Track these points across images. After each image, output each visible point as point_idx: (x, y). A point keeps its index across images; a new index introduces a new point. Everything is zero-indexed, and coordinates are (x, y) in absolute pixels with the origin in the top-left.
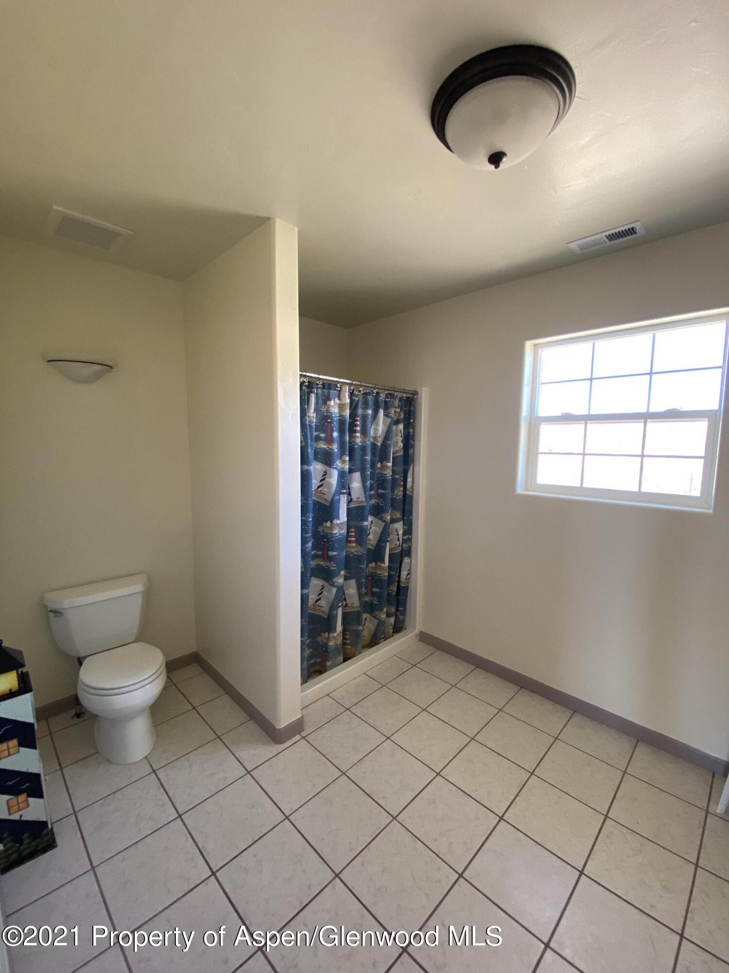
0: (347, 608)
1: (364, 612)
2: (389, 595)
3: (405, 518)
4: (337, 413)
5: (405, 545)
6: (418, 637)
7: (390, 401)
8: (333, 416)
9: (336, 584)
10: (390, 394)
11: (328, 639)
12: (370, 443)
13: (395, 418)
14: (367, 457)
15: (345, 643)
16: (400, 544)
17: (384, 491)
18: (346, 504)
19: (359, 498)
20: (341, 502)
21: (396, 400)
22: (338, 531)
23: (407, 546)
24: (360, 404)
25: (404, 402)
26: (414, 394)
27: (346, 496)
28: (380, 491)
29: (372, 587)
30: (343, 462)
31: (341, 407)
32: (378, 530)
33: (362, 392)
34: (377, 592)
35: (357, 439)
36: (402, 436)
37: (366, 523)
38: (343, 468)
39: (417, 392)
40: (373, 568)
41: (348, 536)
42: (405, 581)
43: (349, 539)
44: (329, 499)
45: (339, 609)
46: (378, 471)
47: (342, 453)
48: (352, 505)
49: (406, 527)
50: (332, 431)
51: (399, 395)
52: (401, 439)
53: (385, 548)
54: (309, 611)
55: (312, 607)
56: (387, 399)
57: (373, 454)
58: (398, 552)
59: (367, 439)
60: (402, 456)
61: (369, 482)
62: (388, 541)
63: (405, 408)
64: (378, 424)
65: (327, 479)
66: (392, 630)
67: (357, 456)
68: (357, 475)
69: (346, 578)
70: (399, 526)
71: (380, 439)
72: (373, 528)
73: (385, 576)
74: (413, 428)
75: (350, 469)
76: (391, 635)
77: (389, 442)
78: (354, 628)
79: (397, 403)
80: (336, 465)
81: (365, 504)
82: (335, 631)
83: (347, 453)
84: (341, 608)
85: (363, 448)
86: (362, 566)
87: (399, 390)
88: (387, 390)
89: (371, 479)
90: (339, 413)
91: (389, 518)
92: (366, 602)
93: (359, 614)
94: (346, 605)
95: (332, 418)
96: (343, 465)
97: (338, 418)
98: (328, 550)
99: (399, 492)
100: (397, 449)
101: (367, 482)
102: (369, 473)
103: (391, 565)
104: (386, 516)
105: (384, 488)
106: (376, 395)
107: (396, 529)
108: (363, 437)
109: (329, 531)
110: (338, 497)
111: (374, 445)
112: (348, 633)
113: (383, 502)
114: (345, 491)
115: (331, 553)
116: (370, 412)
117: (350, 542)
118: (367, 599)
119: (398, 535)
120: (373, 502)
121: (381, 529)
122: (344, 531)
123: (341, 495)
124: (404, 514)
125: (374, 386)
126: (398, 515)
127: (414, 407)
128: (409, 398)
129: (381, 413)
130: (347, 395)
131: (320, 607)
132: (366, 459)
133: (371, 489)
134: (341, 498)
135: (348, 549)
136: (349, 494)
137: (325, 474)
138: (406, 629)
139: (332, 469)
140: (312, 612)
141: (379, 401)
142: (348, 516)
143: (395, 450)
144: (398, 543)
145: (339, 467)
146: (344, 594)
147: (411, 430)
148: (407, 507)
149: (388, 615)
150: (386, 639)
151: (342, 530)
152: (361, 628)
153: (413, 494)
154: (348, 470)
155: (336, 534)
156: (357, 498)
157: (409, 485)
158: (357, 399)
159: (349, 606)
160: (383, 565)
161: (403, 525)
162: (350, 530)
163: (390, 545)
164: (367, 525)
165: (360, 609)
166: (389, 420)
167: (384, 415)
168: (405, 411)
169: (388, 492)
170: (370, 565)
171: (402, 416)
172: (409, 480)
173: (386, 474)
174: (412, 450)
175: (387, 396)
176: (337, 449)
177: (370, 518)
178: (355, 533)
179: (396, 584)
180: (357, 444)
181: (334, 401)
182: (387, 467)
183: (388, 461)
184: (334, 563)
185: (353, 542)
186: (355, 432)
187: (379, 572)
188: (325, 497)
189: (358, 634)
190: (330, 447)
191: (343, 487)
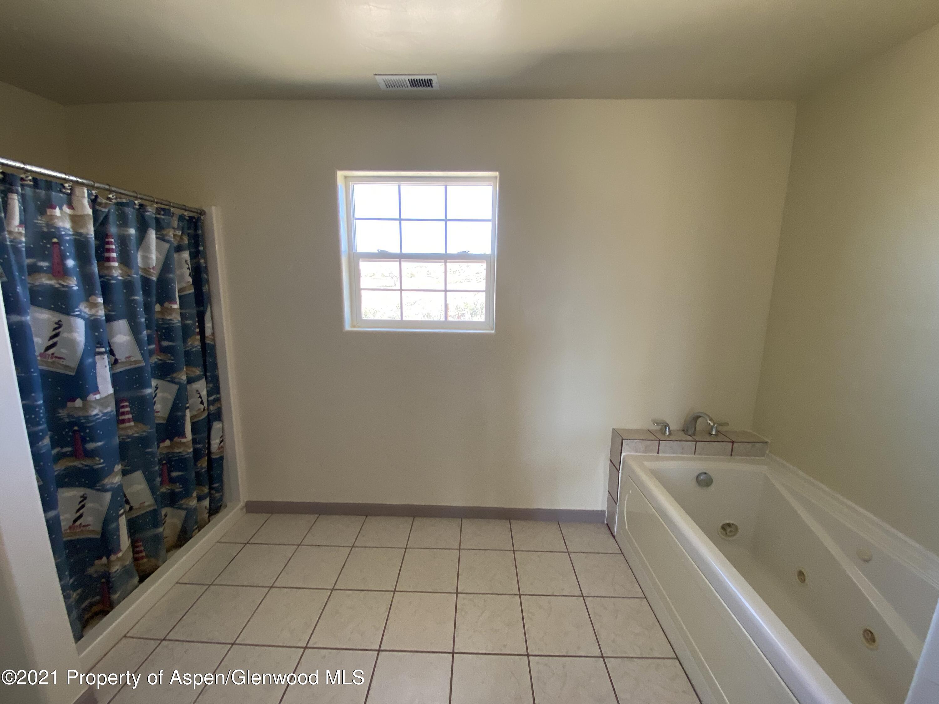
0: (133, 512)
1: (162, 507)
2: (198, 474)
3: (208, 374)
4: (69, 230)
5: (211, 408)
6: (244, 510)
7: (164, 219)
8: (63, 233)
9: (108, 487)
10: (163, 209)
11: (109, 564)
12: (139, 276)
13: (176, 243)
14: (136, 298)
15: (136, 558)
16: (204, 407)
17: (171, 343)
18: (108, 369)
19: (129, 357)
20: (98, 366)
21: (174, 218)
22: (100, 411)
23: (216, 407)
24: (112, 218)
25: (186, 222)
26: (201, 214)
27: (106, 357)
28: (165, 343)
29: (170, 471)
30: (94, 305)
31: (76, 220)
32: (169, 397)
33: (114, 201)
34: (178, 477)
35: (114, 271)
36: (189, 268)
37: (149, 391)
38: (93, 315)
39: (203, 211)
40: (167, 447)
41: (118, 413)
42: (217, 451)
43: (121, 418)
44: (74, 364)
45: (120, 519)
46: (157, 316)
47: (89, 292)
48: (119, 369)
49: (211, 385)
50: (63, 258)
51: (178, 212)
52: (188, 272)
53: (184, 416)
54: (65, 539)
55: (68, 531)
56: (158, 216)
57: (146, 293)
58: (204, 419)
59: (133, 271)
60: (193, 296)
61: (145, 332)
62: (188, 408)
63: (189, 231)
64: (147, 250)
65: (64, 335)
66: (208, 515)
67: (119, 296)
68: (122, 325)
69: (124, 473)
70: (201, 386)
71: (155, 272)
72: (158, 395)
73: (188, 453)
74: (205, 258)
75: (106, 315)
76: (207, 520)
77: (171, 276)
78: (149, 533)
79: (175, 223)
80: (80, 311)
81: (143, 364)
82: (119, 550)
83: (99, 291)
84: (124, 516)
85: (128, 285)
86: (150, 450)
87: (177, 206)
88: (157, 203)
89: (148, 327)
90: (73, 228)
91: (184, 378)
92: (163, 494)
93: (155, 513)
94: (131, 508)
95: (60, 237)
96: (93, 311)
97: (72, 238)
98: (84, 441)
99: (195, 342)
100: (184, 285)
101: (141, 333)
102: (143, 320)
103: (194, 437)
104: (179, 376)
105: (169, 338)
106: (140, 208)
107: (197, 391)
108: (125, 269)
109: (81, 414)
110: (90, 360)
111: (146, 281)
112: (140, 544)
113: (172, 358)
114: (103, 350)
115: (91, 446)
116: (132, 231)
117: (123, 421)
118: (164, 490)
119: (200, 397)
120: (154, 359)
121: (174, 395)
122: (111, 408)
123: (97, 357)
124: (205, 370)
125: (135, 195)
126: (198, 372)
127: (202, 230)
128: (194, 217)
129: (152, 235)
130: (86, 202)
131: (84, 526)
132: (134, 300)
133: (150, 342)
134: (97, 361)
135: (122, 432)
136: (111, 352)
137: (59, 325)
138: (226, 506)
139: (72, 319)
140: (69, 538)
141: (146, 218)
142: (114, 385)
143: (180, 287)
144: (202, 407)
145: (85, 313)
146: (125, 496)
147: (202, 261)
148: (209, 360)
149: (200, 499)
150: (200, 528)
151: (106, 407)
152: (161, 530)
153: (215, 342)
154: (104, 318)
155: (97, 415)
156: (126, 358)
157: (208, 332)
158: (107, 210)
159: (136, 509)
160: (184, 440)
161: (207, 383)
162: (121, 405)
163: (190, 411)
164: (151, 393)
165: (156, 507)
166: (167, 246)
167: (157, 238)
168: (189, 235)
169: (179, 344)
170: (162, 445)
171: (186, 241)
172: (208, 325)
173: (171, 320)
174: (207, 286)
175: (158, 211)
176: (76, 285)
177: (154, 383)
178: (130, 408)
179: (206, 458)
180: (115, 278)
181: (61, 209)
182: (172, 309)
183: (173, 301)
184: (101, 458)
185: (129, 420)
186: (109, 259)
187: (177, 451)
188: (64, 363)
189: (157, 540)
190: (63, 283)
191: (98, 343)
